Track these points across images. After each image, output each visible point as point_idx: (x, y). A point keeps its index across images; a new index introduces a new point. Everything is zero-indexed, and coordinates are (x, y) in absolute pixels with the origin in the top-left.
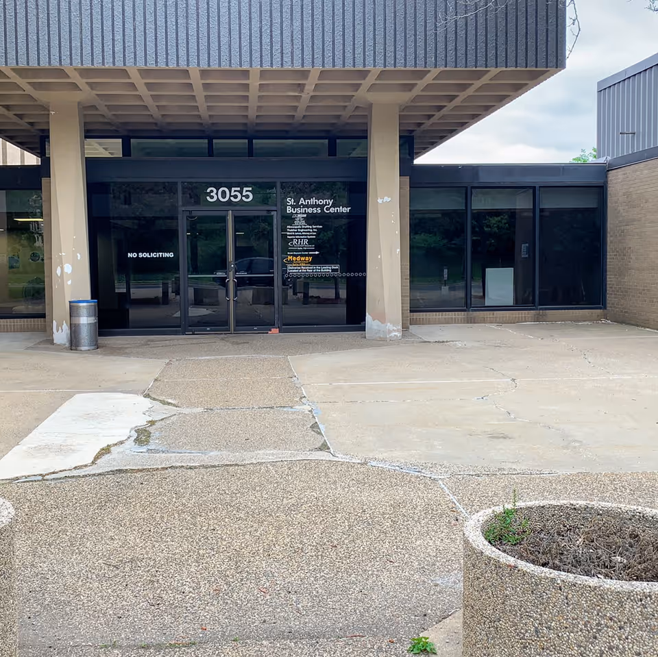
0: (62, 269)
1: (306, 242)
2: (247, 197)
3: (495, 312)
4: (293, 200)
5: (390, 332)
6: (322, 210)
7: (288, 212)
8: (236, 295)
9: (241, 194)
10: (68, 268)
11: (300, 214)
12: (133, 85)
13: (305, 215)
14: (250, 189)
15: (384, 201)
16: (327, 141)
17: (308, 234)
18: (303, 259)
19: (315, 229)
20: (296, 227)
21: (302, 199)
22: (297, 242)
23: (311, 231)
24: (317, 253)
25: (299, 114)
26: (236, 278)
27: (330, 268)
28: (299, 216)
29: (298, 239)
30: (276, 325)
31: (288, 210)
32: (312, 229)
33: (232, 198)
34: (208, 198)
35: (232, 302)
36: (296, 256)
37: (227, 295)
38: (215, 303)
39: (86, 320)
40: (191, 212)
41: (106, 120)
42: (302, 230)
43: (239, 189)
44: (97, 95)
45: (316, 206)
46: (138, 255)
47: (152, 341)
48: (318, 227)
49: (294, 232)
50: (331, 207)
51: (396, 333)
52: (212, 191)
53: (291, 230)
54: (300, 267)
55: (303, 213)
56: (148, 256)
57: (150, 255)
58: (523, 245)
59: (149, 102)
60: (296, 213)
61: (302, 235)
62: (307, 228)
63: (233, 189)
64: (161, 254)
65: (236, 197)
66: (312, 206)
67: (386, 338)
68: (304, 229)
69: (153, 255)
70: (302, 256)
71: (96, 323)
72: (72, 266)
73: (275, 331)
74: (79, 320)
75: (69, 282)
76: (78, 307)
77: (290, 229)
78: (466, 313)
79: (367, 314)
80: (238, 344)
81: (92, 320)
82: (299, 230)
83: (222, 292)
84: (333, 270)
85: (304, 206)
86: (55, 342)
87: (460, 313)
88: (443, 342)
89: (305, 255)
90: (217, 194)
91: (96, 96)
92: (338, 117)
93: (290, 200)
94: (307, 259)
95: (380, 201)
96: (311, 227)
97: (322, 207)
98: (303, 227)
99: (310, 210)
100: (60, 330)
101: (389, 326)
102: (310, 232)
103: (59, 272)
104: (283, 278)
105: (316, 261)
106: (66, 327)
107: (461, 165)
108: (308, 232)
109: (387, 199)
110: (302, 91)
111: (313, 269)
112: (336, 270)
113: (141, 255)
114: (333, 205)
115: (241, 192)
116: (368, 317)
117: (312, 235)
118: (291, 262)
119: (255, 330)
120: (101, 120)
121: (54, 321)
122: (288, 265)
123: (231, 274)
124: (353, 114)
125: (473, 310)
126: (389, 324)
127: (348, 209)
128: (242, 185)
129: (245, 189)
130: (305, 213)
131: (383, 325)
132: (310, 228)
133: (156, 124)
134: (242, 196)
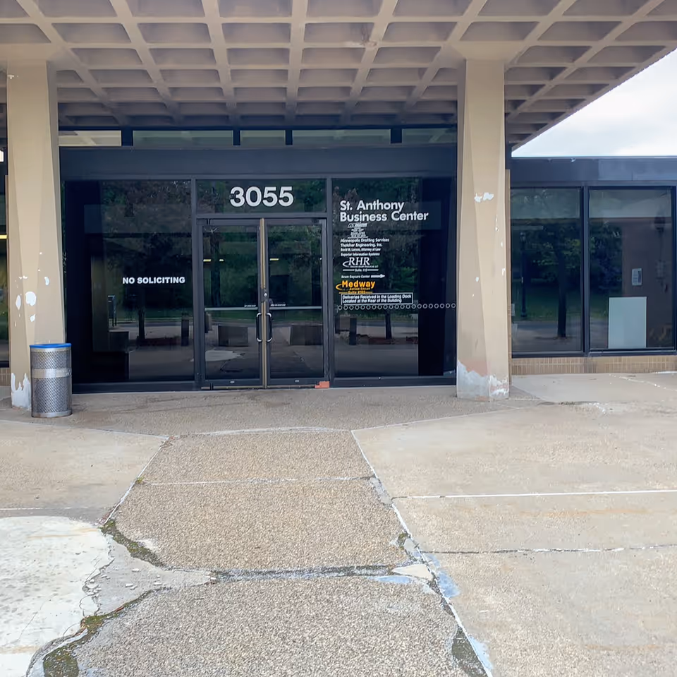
0: (23, 299)
1: (367, 261)
2: (286, 199)
3: (623, 357)
4: (348, 204)
5: (493, 388)
6: (389, 217)
7: (342, 220)
8: (270, 335)
9: (278, 196)
10: (31, 298)
11: (358, 223)
12: (120, 27)
13: (365, 225)
14: (290, 189)
15: (484, 199)
16: (389, 131)
17: (370, 250)
18: (362, 284)
19: (379, 243)
20: (353, 241)
21: (361, 202)
22: (355, 262)
23: (374, 246)
24: (382, 276)
25: (357, 85)
26: (271, 311)
27: (400, 297)
28: (357, 225)
29: (355, 257)
30: (327, 377)
31: (342, 217)
32: (376, 243)
33: (265, 202)
34: (233, 202)
35: (264, 344)
36: (353, 281)
37: (258, 335)
38: (244, 345)
39: (55, 373)
40: (208, 221)
41: (95, 100)
42: (361, 245)
43: (274, 189)
44: (73, 50)
45: (381, 211)
46: (136, 281)
47: (154, 400)
48: (384, 240)
49: (351, 248)
50: (401, 213)
51: (502, 390)
52: (238, 192)
53: (347, 245)
54: (358, 296)
55: (362, 222)
56: (151, 282)
57: (152, 280)
58: (633, 270)
59: (149, 63)
60: (353, 222)
61: (362, 252)
62: (368, 243)
63: (267, 189)
64: (167, 278)
65: (270, 199)
66: (375, 212)
67: (488, 397)
68: (364, 243)
69: (157, 280)
70: (360, 280)
71: (68, 377)
72: (37, 295)
73: (324, 384)
74: (44, 373)
75: (33, 318)
76: (42, 355)
77: (345, 243)
78: (583, 358)
79: (458, 361)
80: (274, 406)
81: (64, 373)
82: (357, 245)
83: (252, 331)
84: (404, 300)
85: (364, 212)
86: (13, 403)
87: (574, 358)
88: (573, 403)
89: (366, 280)
90: (244, 196)
91: (73, 54)
92: (409, 89)
93: (346, 204)
94: (368, 284)
95: (477, 199)
96: (373, 241)
97: (388, 213)
98: (363, 240)
99: (372, 218)
100: (20, 387)
101: (493, 380)
102: (372, 247)
103: (18, 304)
104: (334, 312)
105: (380, 287)
106: (27, 382)
107: (574, 158)
108: (369, 247)
109: (488, 196)
110: (366, 39)
111: (377, 299)
112: (409, 300)
113: (140, 280)
114: (404, 211)
115: (277, 192)
116: (460, 367)
117: (375, 252)
118: (346, 289)
119: (297, 384)
120: (89, 99)
121: (12, 374)
122: (342, 293)
123: (264, 306)
124: (433, 84)
125: (593, 355)
126: (491, 377)
127: (426, 215)
128: (279, 184)
129: (283, 189)
130: (365, 221)
131: (483, 378)
132: (372, 243)
133: (162, 105)
134: (279, 199)
